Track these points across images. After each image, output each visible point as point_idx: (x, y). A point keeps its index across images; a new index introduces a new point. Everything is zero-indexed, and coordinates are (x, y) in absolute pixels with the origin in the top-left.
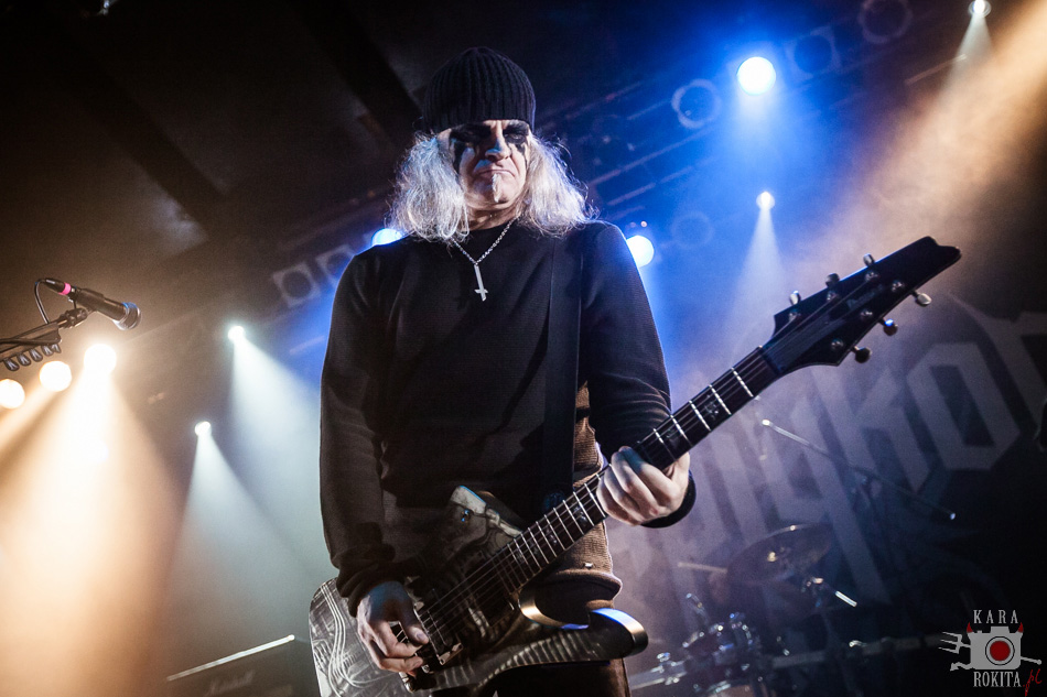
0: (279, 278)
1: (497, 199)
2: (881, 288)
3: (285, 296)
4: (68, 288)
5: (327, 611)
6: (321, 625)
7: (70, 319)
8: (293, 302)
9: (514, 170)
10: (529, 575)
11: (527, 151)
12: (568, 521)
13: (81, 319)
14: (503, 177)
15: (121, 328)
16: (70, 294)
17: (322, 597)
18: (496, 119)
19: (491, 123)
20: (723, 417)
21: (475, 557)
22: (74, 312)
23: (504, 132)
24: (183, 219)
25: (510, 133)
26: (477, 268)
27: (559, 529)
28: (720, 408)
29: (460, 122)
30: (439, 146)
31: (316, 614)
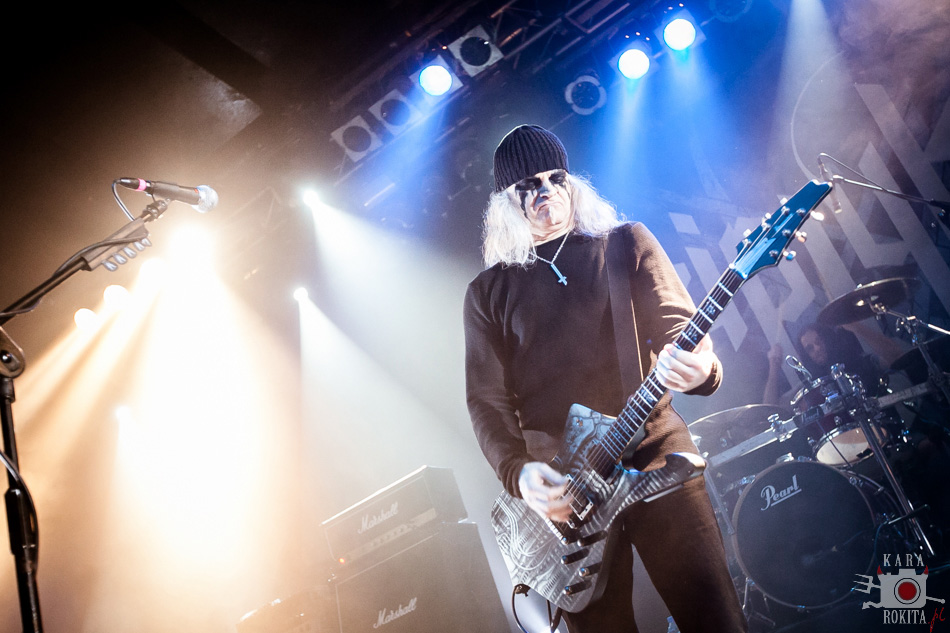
0: (337, 135)
1: (553, 222)
2: (791, 216)
3: (348, 151)
4: (143, 184)
5: (502, 514)
6: (501, 524)
7: (151, 212)
8: (356, 156)
9: (562, 201)
10: (625, 444)
11: (568, 187)
12: (642, 403)
13: (164, 210)
14: (555, 207)
15: (200, 211)
16: (148, 190)
17: (498, 506)
18: (542, 171)
19: (538, 175)
20: (718, 312)
21: (590, 445)
22: (154, 206)
23: (550, 179)
24: (235, 99)
25: (554, 179)
26: (553, 266)
27: (637, 409)
28: (715, 308)
29: (520, 179)
30: (510, 197)
31: (496, 518)
